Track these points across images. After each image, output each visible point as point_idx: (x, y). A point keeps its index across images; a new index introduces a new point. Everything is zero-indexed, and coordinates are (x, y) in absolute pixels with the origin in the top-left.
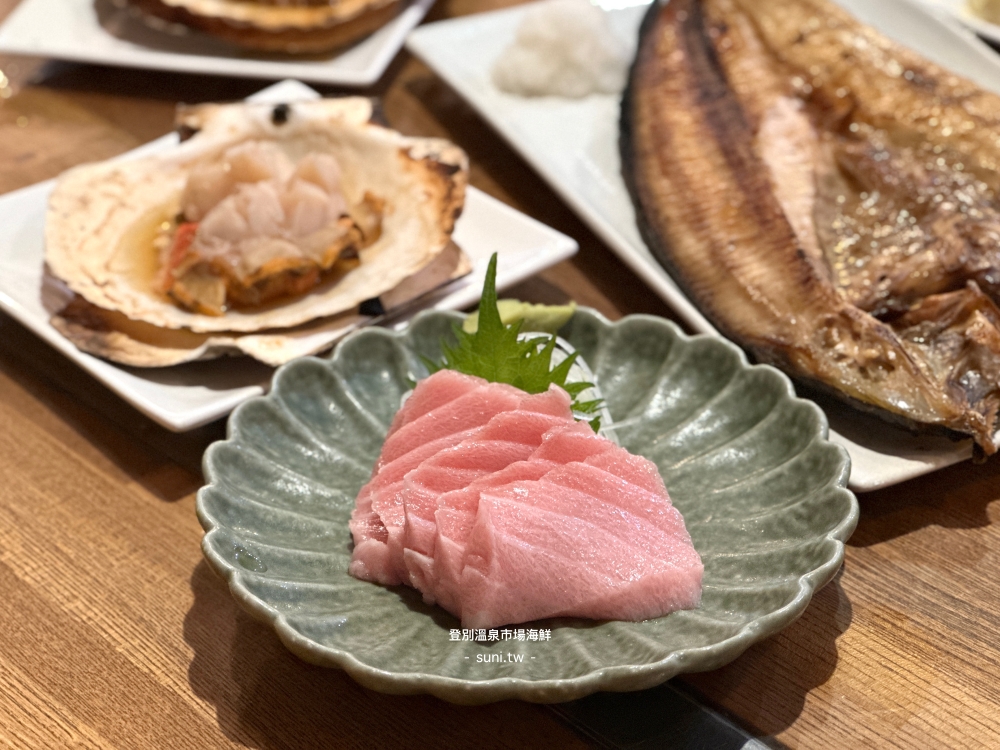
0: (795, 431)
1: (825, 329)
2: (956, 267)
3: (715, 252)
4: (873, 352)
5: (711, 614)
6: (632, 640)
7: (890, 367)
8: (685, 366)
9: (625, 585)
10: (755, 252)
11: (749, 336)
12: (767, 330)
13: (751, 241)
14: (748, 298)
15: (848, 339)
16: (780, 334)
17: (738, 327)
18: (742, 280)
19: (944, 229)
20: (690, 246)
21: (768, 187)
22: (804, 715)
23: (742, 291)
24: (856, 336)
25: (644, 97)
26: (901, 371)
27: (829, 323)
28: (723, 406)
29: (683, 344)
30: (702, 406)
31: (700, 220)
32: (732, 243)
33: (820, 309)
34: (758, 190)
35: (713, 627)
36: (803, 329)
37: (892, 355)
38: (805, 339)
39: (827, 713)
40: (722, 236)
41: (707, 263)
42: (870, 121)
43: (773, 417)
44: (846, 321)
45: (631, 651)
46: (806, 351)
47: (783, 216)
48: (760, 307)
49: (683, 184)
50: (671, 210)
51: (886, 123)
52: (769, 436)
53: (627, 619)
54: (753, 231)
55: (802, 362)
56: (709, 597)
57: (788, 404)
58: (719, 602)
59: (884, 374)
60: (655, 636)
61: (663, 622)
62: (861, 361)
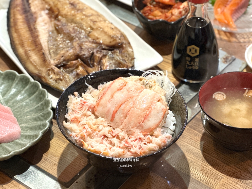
0: (42, 96)
1: (48, 71)
2: (77, 54)
3: (26, 52)
4: (58, 77)
5: (22, 140)
6: (6, 148)
7: (61, 80)
8: (19, 81)
9: (4, 136)
10: (34, 53)
11: (33, 73)
12: (36, 72)
13: (33, 50)
14: (32, 64)
15: (53, 74)
16: (39, 73)
17: (30, 71)
18: (31, 60)
19: (75, 44)
20: (21, 51)
21: (38, 36)
22: (42, 159)
23: (31, 62)
24: (54, 73)
25: (12, 11)
26: (63, 81)
27: (49, 70)
28: (27, 90)
29: (18, 76)
30: (22, 90)
31: (23, 45)
32: (29, 50)
33: (47, 67)
34: (35, 37)
35: (22, 144)
36: (43, 72)
37: (61, 78)
38: (44, 74)
39: (47, 158)
40: (28, 49)
41: (24, 55)
42: (62, 16)
43: (37, 93)
44: (52, 70)
45: (5, 150)
46: (44, 77)
47: (40, 44)
48: (35, 66)
49: (19, 36)
50: (17, 42)
51: (65, 16)
52: (36, 97)
53: (4, 143)
54: (34, 48)
55: (43, 80)
56: (22, 136)
57: (40, 90)
58: (24, 137)
59: (60, 81)
60: (10, 147)
61: (12, 143)
62: (55, 79)
